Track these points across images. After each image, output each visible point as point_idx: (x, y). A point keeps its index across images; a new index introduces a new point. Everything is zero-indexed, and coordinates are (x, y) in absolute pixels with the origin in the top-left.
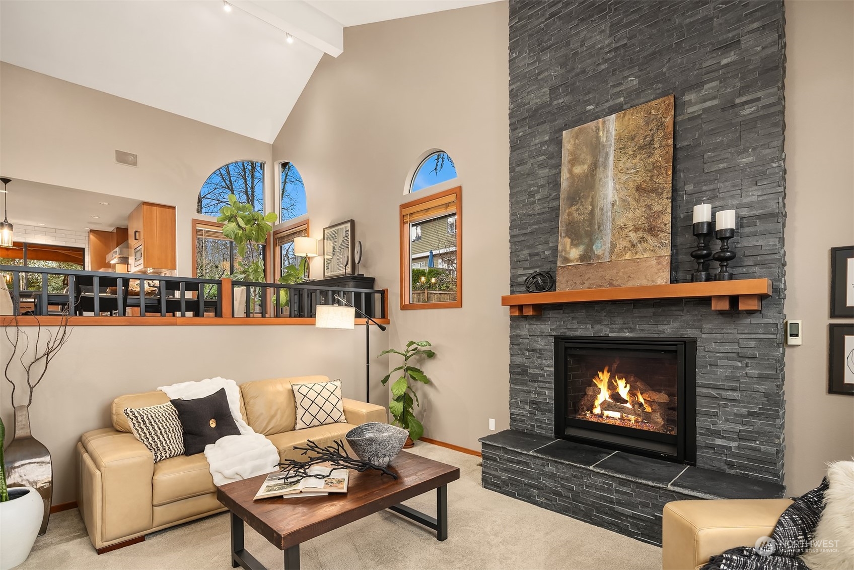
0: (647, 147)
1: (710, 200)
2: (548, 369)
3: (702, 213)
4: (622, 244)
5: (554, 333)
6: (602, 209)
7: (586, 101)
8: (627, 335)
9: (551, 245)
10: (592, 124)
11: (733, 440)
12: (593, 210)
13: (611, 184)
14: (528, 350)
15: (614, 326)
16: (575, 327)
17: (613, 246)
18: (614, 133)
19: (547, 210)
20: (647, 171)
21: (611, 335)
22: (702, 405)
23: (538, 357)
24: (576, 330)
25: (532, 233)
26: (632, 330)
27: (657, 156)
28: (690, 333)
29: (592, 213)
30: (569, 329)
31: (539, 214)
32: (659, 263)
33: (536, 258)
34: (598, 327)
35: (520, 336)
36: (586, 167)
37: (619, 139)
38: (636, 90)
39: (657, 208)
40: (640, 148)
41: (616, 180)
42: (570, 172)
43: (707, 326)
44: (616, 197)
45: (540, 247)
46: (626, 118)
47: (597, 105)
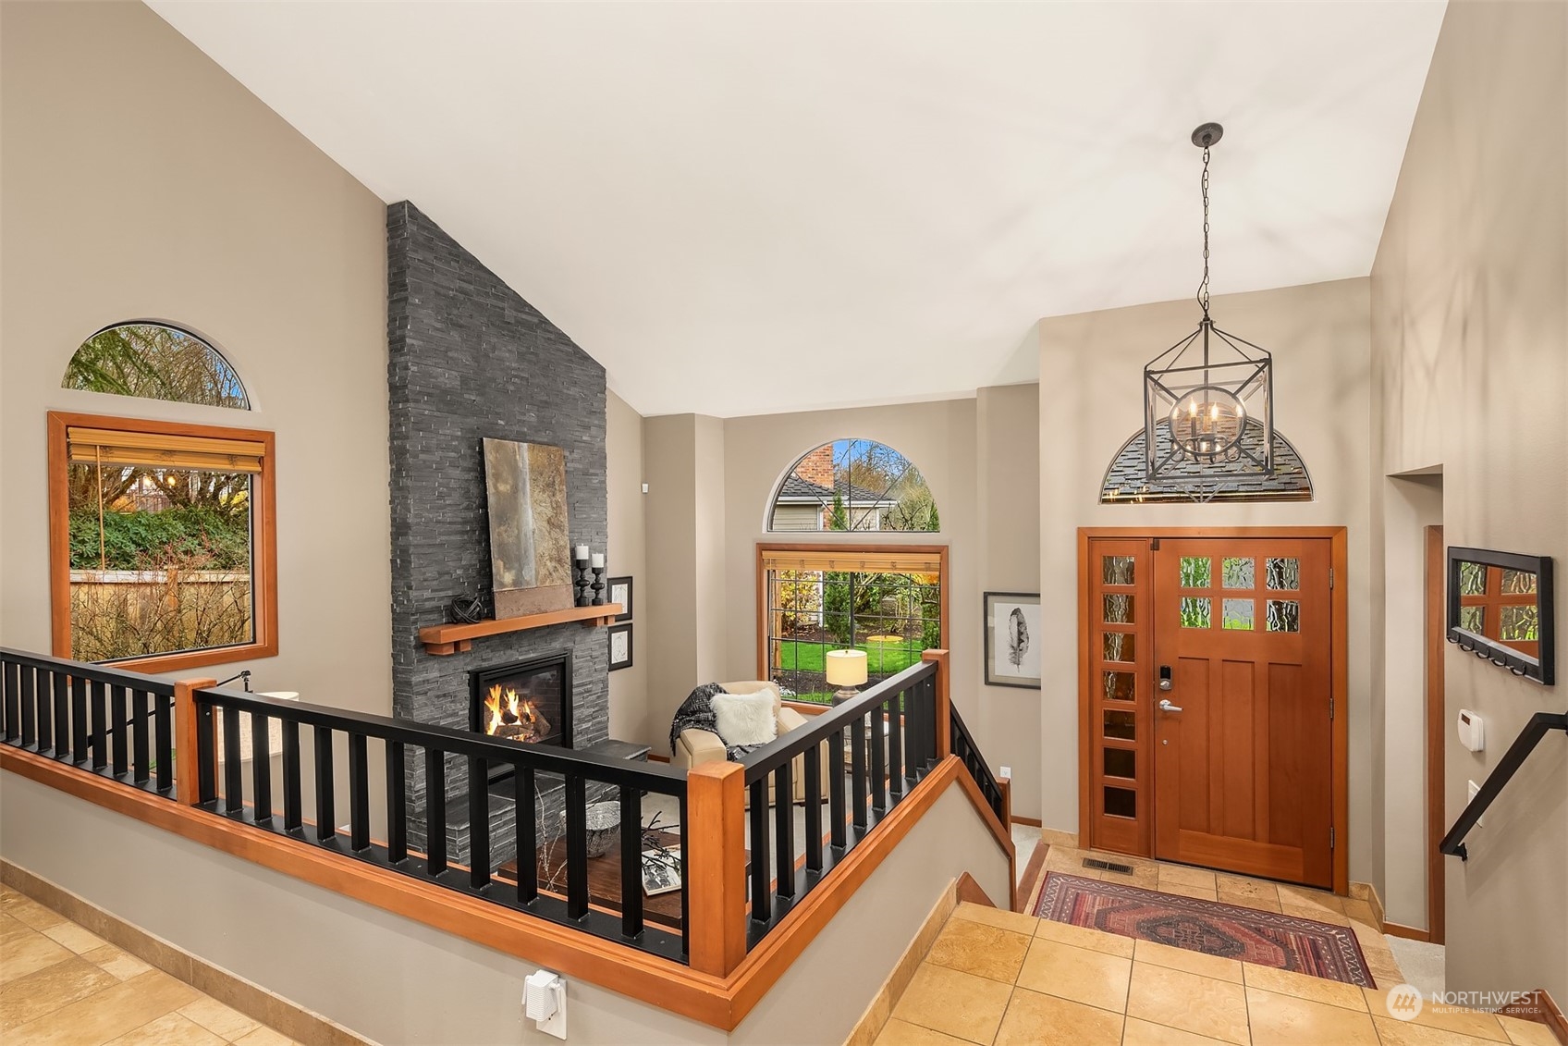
0: (551, 485)
1: (585, 542)
2: (462, 713)
3: (583, 552)
4: (543, 572)
5: (469, 668)
6: (526, 535)
7: (497, 413)
8: (532, 655)
9: (463, 563)
10: (510, 443)
11: (589, 721)
12: (519, 534)
13: (530, 512)
14: (438, 697)
15: (523, 649)
16: (490, 656)
17: (537, 573)
18: (527, 462)
19: (460, 520)
20: (553, 508)
21: (520, 658)
22: (576, 701)
23: (452, 702)
24: (491, 659)
25: (442, 545)
26: (535, 650)
27: (559, 497)
28: (570, 645)
29: (518, 537)
30: (484, 660)
31: (450, 523)
32: (567, 590)
33: (447, 577)
34: (509, 652)
35: (428, 680)
36: (508, 487)
37: (532, 471)
38: (535, 427)
39: (562, 543)
40: (548, 485)
41: (534, 509)
42: (496, 488)
43: (578, 639)
44: (535, 526)
45: (450, 563)
46: (536, 452)
47: (507, 423)
